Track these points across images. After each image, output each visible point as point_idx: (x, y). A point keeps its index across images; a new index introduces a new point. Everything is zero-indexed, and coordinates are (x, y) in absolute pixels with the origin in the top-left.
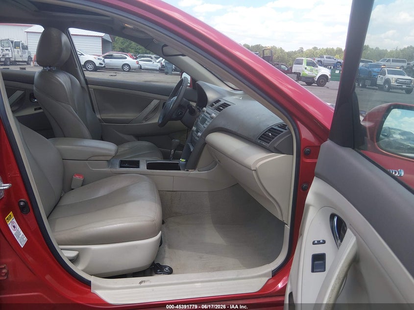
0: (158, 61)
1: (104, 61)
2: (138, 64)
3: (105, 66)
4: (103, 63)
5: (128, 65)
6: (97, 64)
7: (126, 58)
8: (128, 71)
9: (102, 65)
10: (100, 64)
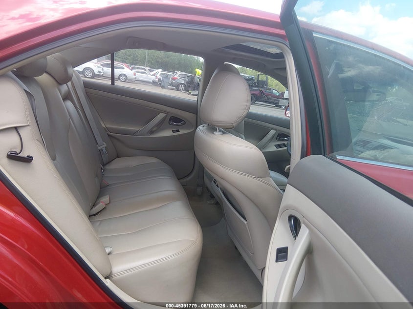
0: (152, 73)
1: (102, 69)
2: (135, 75)
3: (103, 75)
4: (101, 71)
5: (125, 75)
6: (96, 72)
7: (123, 68)
8: (124, 81)
9: (101, 73)
10: (99, 72)
